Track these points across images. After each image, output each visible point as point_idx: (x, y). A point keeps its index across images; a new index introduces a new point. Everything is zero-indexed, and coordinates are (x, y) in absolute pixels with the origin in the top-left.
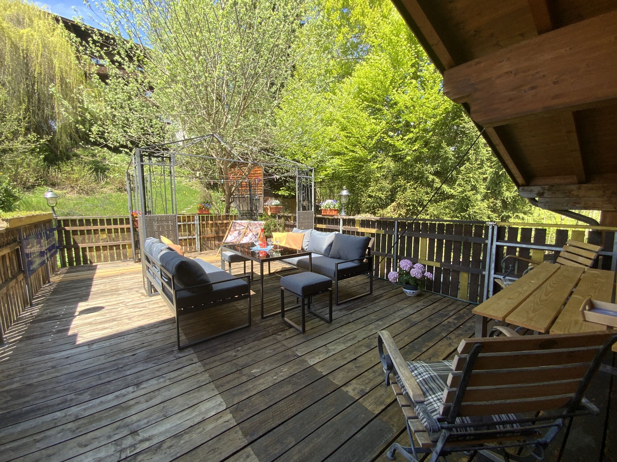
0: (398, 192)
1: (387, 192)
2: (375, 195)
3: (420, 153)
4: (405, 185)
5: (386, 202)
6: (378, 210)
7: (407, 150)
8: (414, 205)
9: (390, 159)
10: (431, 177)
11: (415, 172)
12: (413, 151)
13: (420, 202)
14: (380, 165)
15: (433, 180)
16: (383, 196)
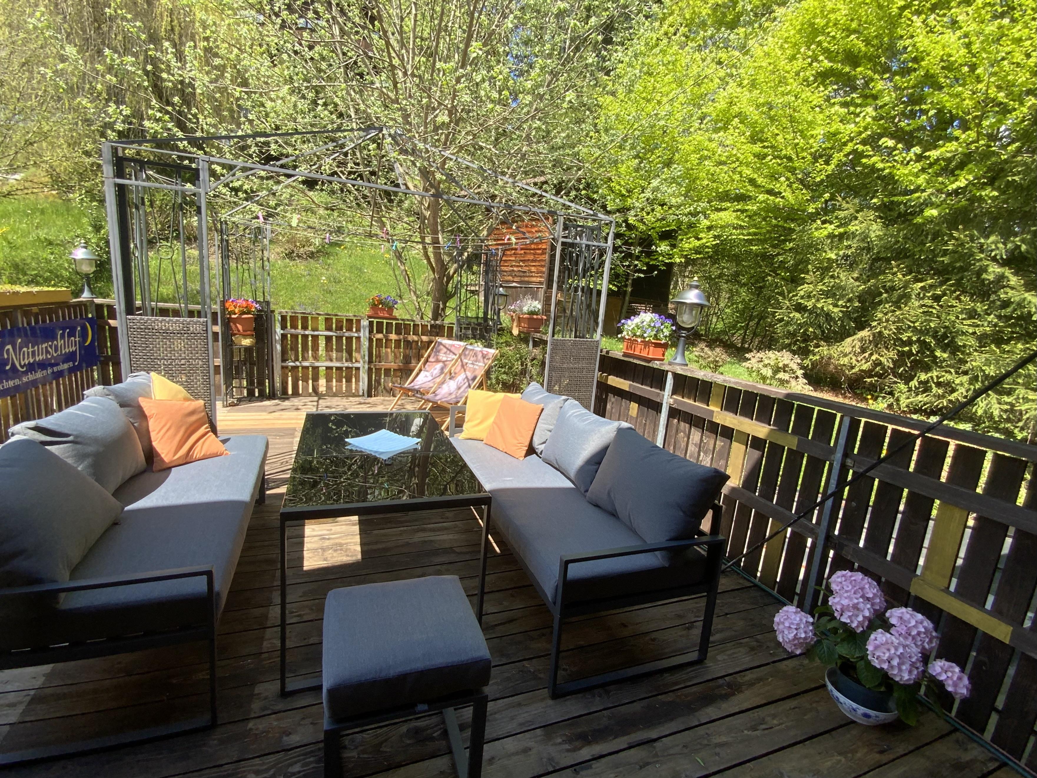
0: (880, 303)
1: (850, 300)
2: (815, 306)
3: (972, 200)
4: (905, 287)
5: (843, 326)
6: (817, 346)
7: (929, 191)
8: (924, 345)
9: (872, 215)
10: (994, 270)
11: (945, 253)
12: (949, 194)
13: (945, 336)
14: (842, 230)
15: (1001, 278)
16: (836, 310)
